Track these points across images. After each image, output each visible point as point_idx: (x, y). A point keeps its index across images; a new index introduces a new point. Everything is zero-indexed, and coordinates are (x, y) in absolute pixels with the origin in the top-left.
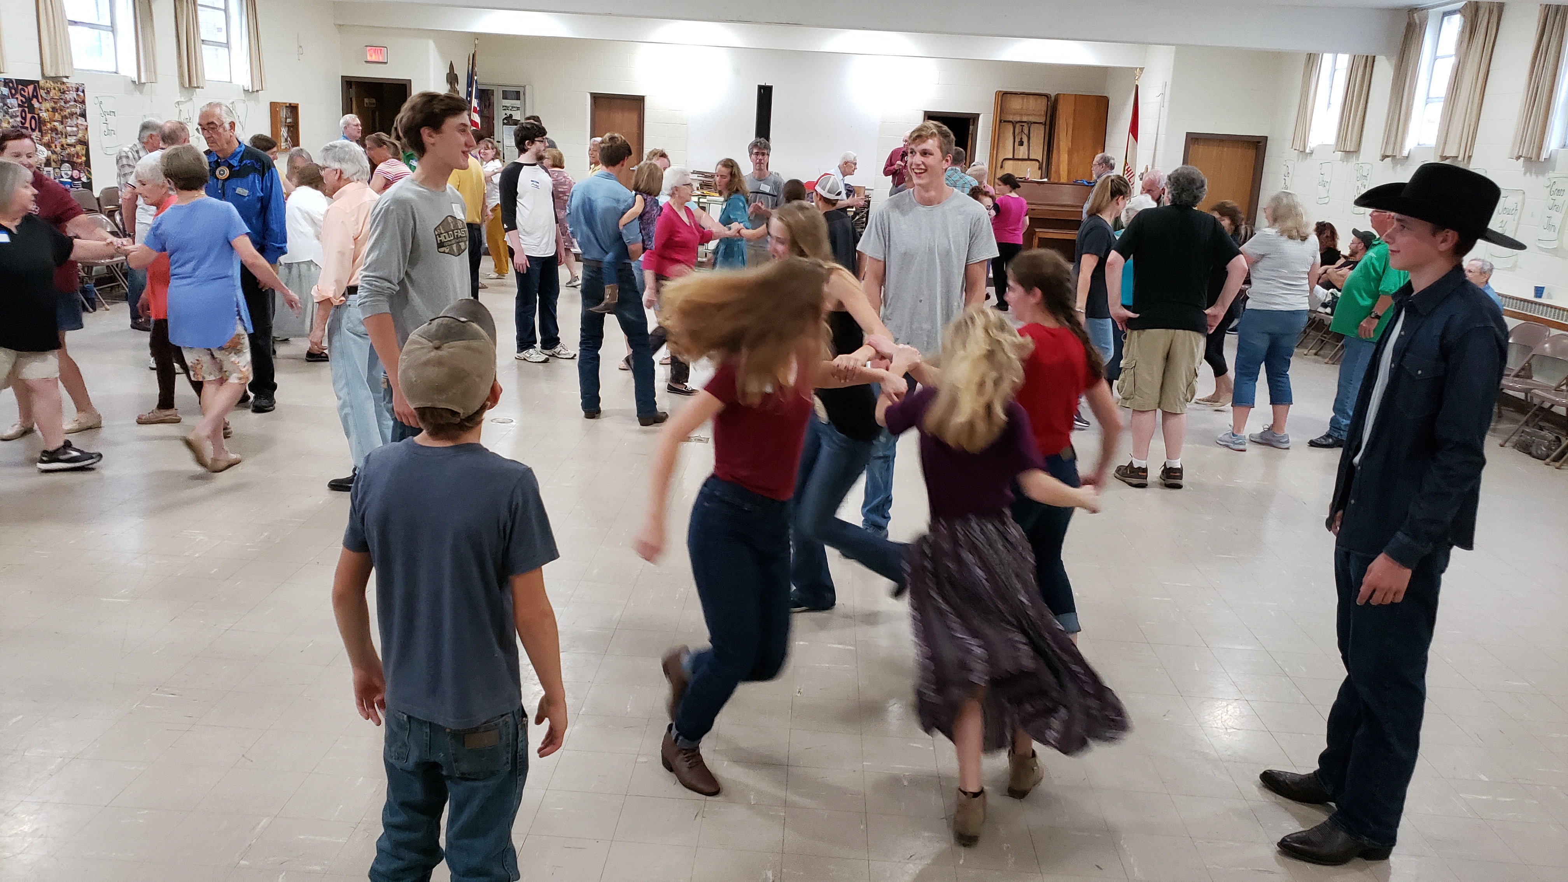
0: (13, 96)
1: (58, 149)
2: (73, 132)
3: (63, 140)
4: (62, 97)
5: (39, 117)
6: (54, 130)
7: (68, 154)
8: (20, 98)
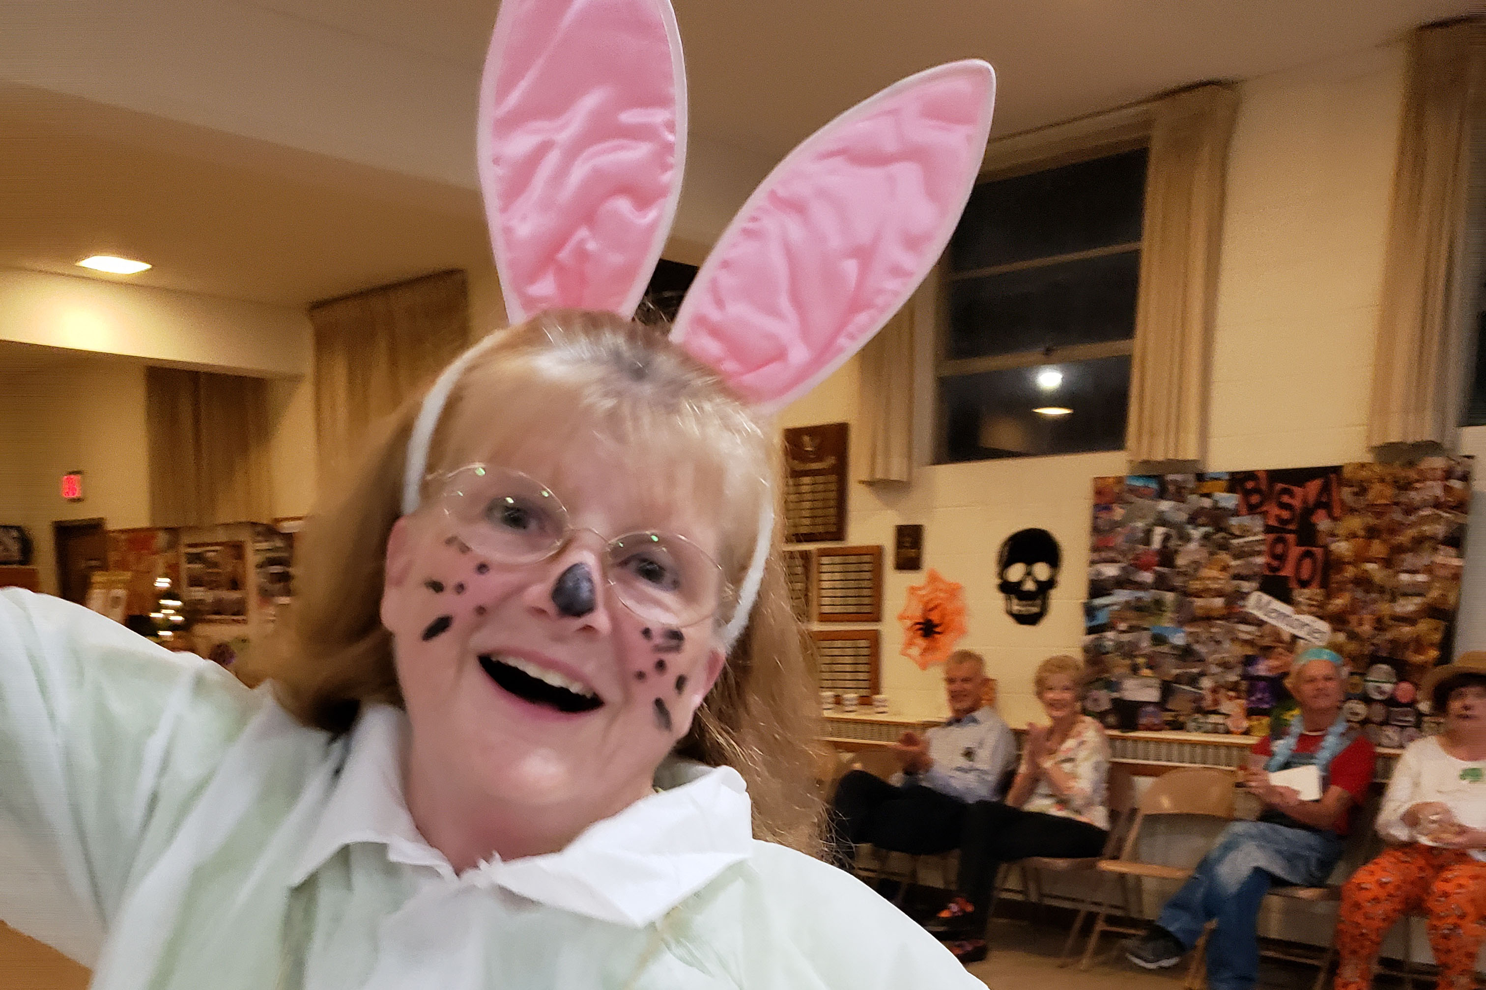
0: (1252, 509)
1: (1366, 628)
2: (1415, 584)
3: (1385, 608)
4: (1403, 499)
5: (1327, 552)
6: (1364, 582)
7: (1391, 641)
8: (1275, 511)
